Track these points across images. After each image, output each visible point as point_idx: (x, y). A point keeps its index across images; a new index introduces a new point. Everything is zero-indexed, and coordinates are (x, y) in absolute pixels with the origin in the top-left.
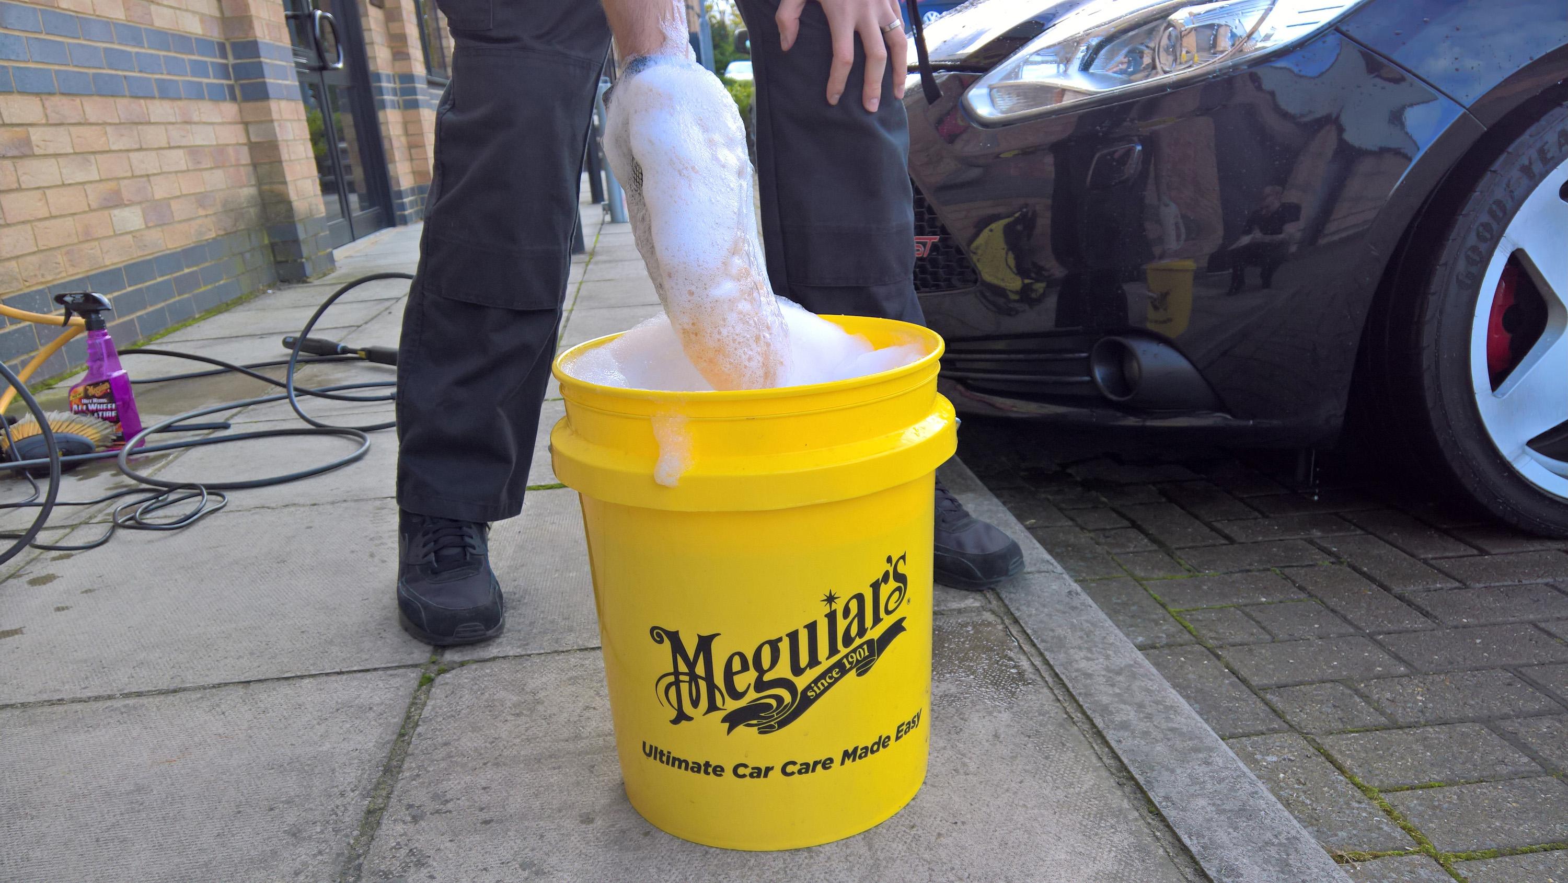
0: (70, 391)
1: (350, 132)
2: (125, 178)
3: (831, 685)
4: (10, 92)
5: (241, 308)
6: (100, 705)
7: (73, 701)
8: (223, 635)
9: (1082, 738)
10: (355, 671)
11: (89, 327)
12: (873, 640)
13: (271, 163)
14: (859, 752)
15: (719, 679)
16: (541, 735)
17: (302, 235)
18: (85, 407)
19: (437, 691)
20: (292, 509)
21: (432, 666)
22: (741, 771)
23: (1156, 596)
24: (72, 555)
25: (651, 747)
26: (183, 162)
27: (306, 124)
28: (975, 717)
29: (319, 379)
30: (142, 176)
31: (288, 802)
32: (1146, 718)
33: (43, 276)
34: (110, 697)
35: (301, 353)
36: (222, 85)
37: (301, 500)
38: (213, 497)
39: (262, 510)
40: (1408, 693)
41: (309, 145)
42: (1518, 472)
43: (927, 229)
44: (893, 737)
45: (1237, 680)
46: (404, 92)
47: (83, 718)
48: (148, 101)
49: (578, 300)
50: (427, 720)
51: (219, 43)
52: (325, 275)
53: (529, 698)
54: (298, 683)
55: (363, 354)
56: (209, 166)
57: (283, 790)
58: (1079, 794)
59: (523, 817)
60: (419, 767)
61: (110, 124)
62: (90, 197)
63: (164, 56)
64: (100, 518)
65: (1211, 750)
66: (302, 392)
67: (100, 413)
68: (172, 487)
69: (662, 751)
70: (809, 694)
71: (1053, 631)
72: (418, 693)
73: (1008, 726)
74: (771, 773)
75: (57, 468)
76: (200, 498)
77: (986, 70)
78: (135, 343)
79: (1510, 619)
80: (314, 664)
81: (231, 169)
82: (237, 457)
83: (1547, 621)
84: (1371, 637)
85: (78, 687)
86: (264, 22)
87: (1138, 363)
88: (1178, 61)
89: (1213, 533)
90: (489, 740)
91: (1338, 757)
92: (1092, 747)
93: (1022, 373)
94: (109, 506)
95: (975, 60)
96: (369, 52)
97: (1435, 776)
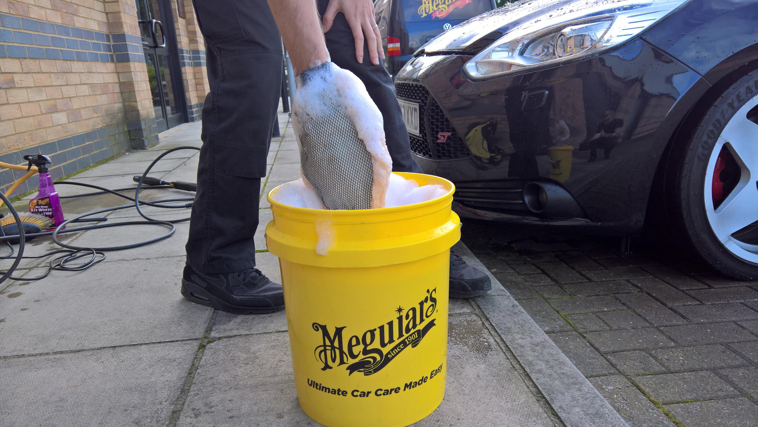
0: (30, 202)
1: (168, 77)
2: (59, 99)
3: (399, 352)
4: (5, 57)
5: (113, 161)
6: (42, 358)
7: (30, 355)
8: (103, 323)
9: (519, 377)
10: (167, 342)
11: (40, 171)
12: (420, 330)
13: (130, 92)
14: (413, 384)
15: (345, 349)
16: (258, 374)
17: (143, 127)
18: (37, 210)
19: (207, 352)
20: (137, 261)
21: (205, 339)
22: (355, 393)
23: (554, 307)
24: (30, 283)
25: (312, 381)
26: (87, 91)
27: (147, 73)
28: (468, 367)
29: (151, 197)
30: (67, 98)
31: (134, 407)
32: (550, 367)
33: (18, 145)
34: (47, 354)
35: (142, 184)
36: (107, 54)
37: (141, 257)
38: (99, 255)
39: (122, 261)
40: (675, 356)
41: (148, 83)
42: (727, 249)
43: (445, 129)
44: (429, 377)
45: (594, 349)
46: (194, 58)
47: (34, 364)
48: (71, 62)
49: (277, 159)
50: (203, 366)
51: (106, 35)
52: (154, 146)
53: (252, 355)
54: (139, 347)
55: (172, 185)
56: (100, 93)
57: (131, 401)
58: (518, 405)
59: (249, 415)
60: (198, 390)
61: (53, 73)
62: (42, 108)
63: (80, 41)
64: (43, 264)
65: (582, 384)
66: (142, 203)
67: (44, 213)
68: (79, 250)
69: (317, 384)
70: (389, 356)
71: (505, 324)
72: (198, 353)
73: (484, 371)
74: (370, 395)
75: (23, 240)
76: (93, 255)
77: (474, 54)
78: (61, 178)
79: (724, 320)
80: (147, 338)
81: (111, 95)
82: (110, 235)
83: (741, 321)
84: (658, 329)
85: (32, 349)
86: (128, 25)
87: (546, 195)
88: (566, 52)
89: (582, 276)
90: (232, 376)
91: (642, 387)
92: (524, 381)
93: (490, 198)
94: (47, 259)
95: (469, 49)
96: (178, 39)
97: (689, 397)
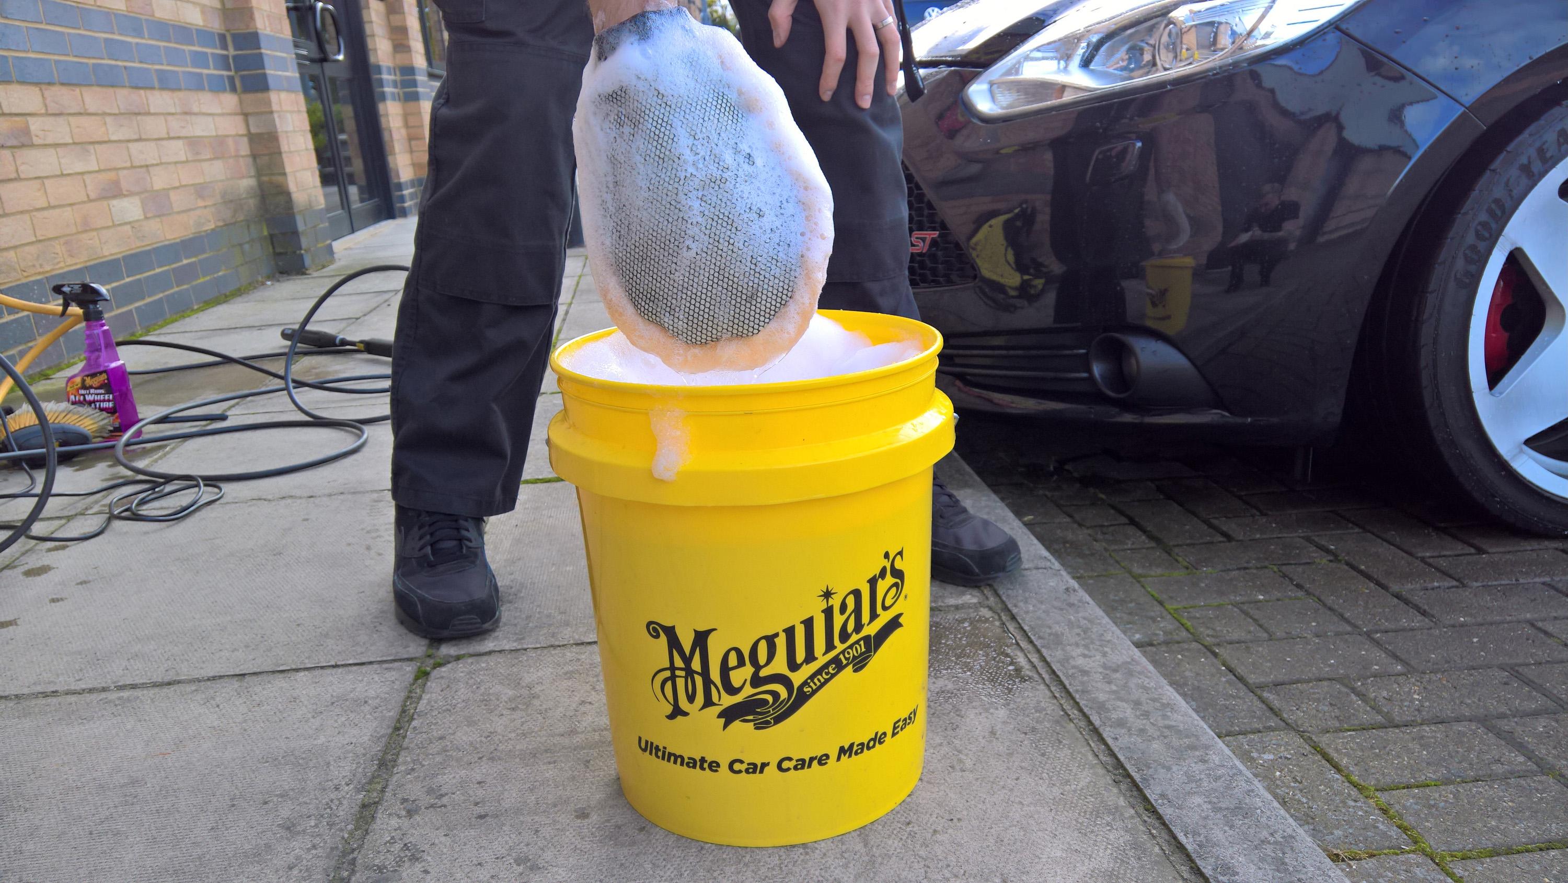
0: (68, 382)
1: (350, 124)
2: (124, 168)
3: (827, 681)
4: (8, 82)
5: (239, 299)
6: (94, 697)
7: (68, 693)
8: (219, 628)
9: (1079, 735)
10: (350, 665)
11: (87, 317)
12: (870, 635)
13: (270, 154)
14: (855, 748)
15: (715, 675)
16: (536, 729)
17: (301, 227)
18: (82, 398)
19: (433, 685)
20: (289, 501)
21: (427, 660)
22: (737, 766)
23: (1154, 593)
24: (68, 546)
25: (647, 742)
26: (182, 152)
27: (305, 115)
28: (971, 714)
29: (317, 371)
30: (141, 167)
31: (282, 796)
32: (1142, 715)
33: (41, 266)
34: (104, 690)
35: (299, 345)
36: (222, 76)
37: (297, 493)
38: (210, 489)
39: (259, 502)
40: (1404, 692)
41: (309, 136)
42: (1515, 471)
43: (927, 225)
44: (889, 734)
45: (1234, 678)
46: (405, 84)
47: (77, 710)
48: (148, 92)
49: (578, 293)
50: (422, 714)
51: (219, 34)
52: (324, 267)
53: (525, 692)
54: (293, 675)
55: (362, 346)
56: (208, 157)
57: (277, 783)
58: (1075, 791)
59: (518, 811)
60: (414, 761)
61: (110, 114)
62: (89, 188)
63: (164, 47)
64: (96, 509)
65: (1207, 747)
66: (300, 384)
67: (98, 404)
68: (169, 479)
69: (657, 747)
70: (805, 690)
71: (1050, 627)
72: (414, 687)
73: (1004, 723)
74: (766, 769)
75: (54, 459)
76: (196, 489)
77: (986, 65)
78: (133, 334)
79: (1507, 618)
80: (309, 658)
81: (231, 160)
82: (234, 448)
83: (1544, 620)
84: (1369, 636)
85: (72, 679)
86: (265, 14)
87: (1137, 362)
88: (1179, 58)
89: (1211, 530)
90: (484, 735)
91: (1335, 756)
92: (1088, 744)
93: (1021, 369)
94: (105, 497)
95: (977, 56)
96: (370, 44)
97: (1431, 775)
